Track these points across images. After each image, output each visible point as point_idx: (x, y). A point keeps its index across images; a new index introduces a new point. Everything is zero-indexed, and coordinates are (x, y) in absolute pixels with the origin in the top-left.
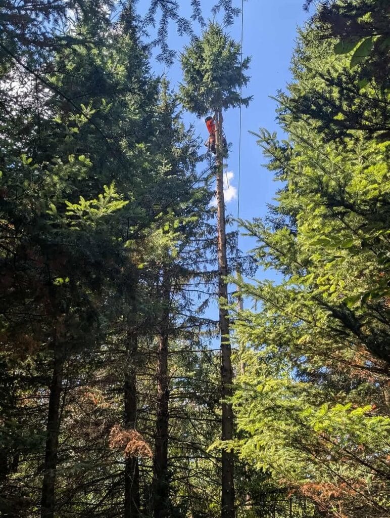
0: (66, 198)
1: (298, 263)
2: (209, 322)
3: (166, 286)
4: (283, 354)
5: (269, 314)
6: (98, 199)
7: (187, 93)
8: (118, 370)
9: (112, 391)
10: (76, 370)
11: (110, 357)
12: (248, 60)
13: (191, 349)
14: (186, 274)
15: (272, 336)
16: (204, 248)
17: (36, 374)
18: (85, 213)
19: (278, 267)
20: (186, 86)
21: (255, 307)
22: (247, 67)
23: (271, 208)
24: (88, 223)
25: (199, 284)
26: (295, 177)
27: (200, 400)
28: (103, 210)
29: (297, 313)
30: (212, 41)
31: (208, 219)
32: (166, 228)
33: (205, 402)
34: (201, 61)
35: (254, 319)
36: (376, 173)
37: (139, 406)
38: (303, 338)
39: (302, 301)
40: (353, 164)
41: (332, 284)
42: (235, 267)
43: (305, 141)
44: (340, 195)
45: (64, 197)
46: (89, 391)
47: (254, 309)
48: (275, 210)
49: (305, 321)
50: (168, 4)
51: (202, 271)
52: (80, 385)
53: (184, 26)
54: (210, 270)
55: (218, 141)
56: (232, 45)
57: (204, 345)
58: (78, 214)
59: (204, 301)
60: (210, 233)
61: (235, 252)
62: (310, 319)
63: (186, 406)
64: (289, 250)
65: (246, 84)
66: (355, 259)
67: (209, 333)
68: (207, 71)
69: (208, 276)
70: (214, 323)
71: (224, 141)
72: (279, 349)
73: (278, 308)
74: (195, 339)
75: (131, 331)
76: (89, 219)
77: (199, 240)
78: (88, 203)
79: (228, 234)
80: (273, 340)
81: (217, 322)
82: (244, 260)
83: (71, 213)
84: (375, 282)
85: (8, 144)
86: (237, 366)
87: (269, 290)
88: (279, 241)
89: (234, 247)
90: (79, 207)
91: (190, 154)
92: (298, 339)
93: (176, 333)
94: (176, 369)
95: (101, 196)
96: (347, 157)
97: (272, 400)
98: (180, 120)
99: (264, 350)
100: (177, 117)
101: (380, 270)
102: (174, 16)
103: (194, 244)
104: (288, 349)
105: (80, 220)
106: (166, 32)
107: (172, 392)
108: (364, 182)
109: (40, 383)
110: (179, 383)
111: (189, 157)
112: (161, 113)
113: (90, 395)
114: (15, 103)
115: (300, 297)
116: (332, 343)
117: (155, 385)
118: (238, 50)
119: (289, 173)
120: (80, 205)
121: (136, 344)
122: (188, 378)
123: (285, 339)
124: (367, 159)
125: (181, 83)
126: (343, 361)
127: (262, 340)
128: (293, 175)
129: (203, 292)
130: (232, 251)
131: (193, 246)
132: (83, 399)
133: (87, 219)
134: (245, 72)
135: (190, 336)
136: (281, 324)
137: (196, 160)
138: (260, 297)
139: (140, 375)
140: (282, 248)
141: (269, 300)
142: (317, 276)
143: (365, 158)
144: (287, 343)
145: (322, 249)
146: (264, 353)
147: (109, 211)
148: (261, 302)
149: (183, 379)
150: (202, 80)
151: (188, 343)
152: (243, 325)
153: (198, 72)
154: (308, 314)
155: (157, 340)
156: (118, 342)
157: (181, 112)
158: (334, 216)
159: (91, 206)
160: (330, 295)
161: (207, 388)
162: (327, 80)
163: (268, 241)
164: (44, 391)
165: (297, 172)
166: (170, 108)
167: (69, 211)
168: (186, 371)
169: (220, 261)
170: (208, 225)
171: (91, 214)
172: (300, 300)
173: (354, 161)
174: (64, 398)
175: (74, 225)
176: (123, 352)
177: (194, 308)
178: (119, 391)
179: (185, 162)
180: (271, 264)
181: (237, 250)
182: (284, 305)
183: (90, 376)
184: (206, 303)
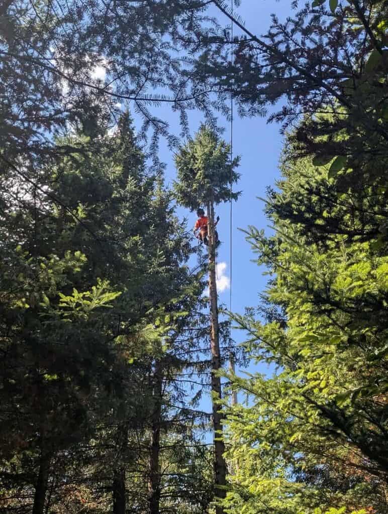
0: (60, 290)
1: (288, 356)
2: (202, 414)
3: (159, 376)
4: (276, 452)
5: (261, 409)
6: (91, 291)
7: (181, 190)
8: (107, 467)
9: (101, 489)
10: (64, 468)
11: (99, 453)
12: (237, 159)
13: (183, 444)
14: (179, 364)
15: (265, 432)
16: (197, 337)
17: (20, 472)
18: (78, 305)
19: (269, 360)
20: (180, 183)
21: (246, 402)
22: (237, 165)
23: (263, 298)
24: (80, 315)
25: (191, 374)
26: (283, 272)
27: (193, 499)
28: (96, 302)
29: (289, 409)
30: (203, 142)
31: (200, 309)
32: (157, 323)
33: (197, 501)
34: (194, 160)
35: (246, 414)
36: (360, 271)
37: (128, 506)
38: (295, 436)
39: (293, 397)
40: (339, 262)
41: (322, 380)
42: (228, 357)
43: (291, 239)
44: (326, 293)
45: (58, 289)
46: (76, 489)
47: (245, 404)
48: (267, 300)
49: (297, 417)
50: (159, 123)
51: (195, 361)
52: (67, 483)
53: (173, 141)
54: (203, 360)
55: (210, 234)
56: (223, 145)
57: (197, 439)
58: (71, 306)
59: (198, 392)
60: (203, 322)
61: (228, 341)
62: (302, 415)
63: (178, 505)
64: (279, 343)
65: (236, 181)
66: (344, 355)
67: (203, 426)
68: (199, 169)
69: (201, 366)
70: (208, 415)
71: (216, 233)
72: (272, 447)
73: (269, 403)
74: (188, 433)
75: (121, 424)
76: (82, 310)
77: (192, 329)
78: (81, 295)
79: (221, 324)
80: (265, 437)
81: (210, 414)
82: (238, 349)
83: (64, 305)
84: (364, 378)
85: (6, 238)
86: (231, 462)
87: (260, 385)
88: (269, 334)
89: (227, 336)
90: (72, 299)
91: (184, 246)
92: (290, 435)
93: (167, 426)
94: (167, 466)
95: (94, 288)
96: (332, 254)
97: (264, 502)
98: (173, 214)
99: (257, 447)
100: (171, 211)
101: (369, 367)
102: (165, 133)
103: (187, 333)
104: (281, 446)
105: (73, 312)
106: (157, 147)
107: (163, 491)
108: (349, 279)
109: (25, 481)
110: (170, 481)
111: (183, 249)
112: (156, 208)
113: (77, 494)
114: (15, 199)
115: (291, 393)
116: (325, 441)
117: (145, 483)
118: (229, 150)
119: (278, 268)
120: (74, 297)
121: (126, 439)
122: (180, 474)
123: (278, 436)
124: (352, 256)
125: (174, 180)
126: (337, 459)
127: (254, 437)
128: (281, 269)
129: (196, 383)
130: (225, 341)
131: (186, 335)
132: (69, 498)
133: (80, 310)
134: (236, 170)
135: (182, 429)
136: (273, 420)
137: (190, 251)
138: (251, 391)
139: (130, 472)
140: (272, 341)
141: (260, 395)
142: (306, 372)
143: (350, 255)
144: (279, 440)
145: (311, 345)
146: (257, 450)
147: (101, 303)
148: (252, 397)
149: (174, 476)
150: (194, 178)
151: (180, 437)
152: (235, 420)
153: (192, 170)
154: (300, 409)
155: (148, 434)
156: (108, 436)
157: (175, 206)
158: (321, 312)
159: (84, 298)
160: (321, 390)
161: (201, 486)
162: (307, 189)
163: (258, 335)
164: (29, 490)
165: (285, 267)
166: (164, 202)
167: (62, 302)
168: (179, 467)
169: (213, 350)
170: (201, 315)
171: (83, 305)
172: (292, 395)
173: (339, 258)
174: (49, 497)
175: (66, 317)
176: (113, 447)
177: (188, 400)
178: (108, 489)
179: (178, 253)
180: (262, 358)
181: (230, 339)
182: (275, 401)
183: (78, 474)
184: (199, 394)
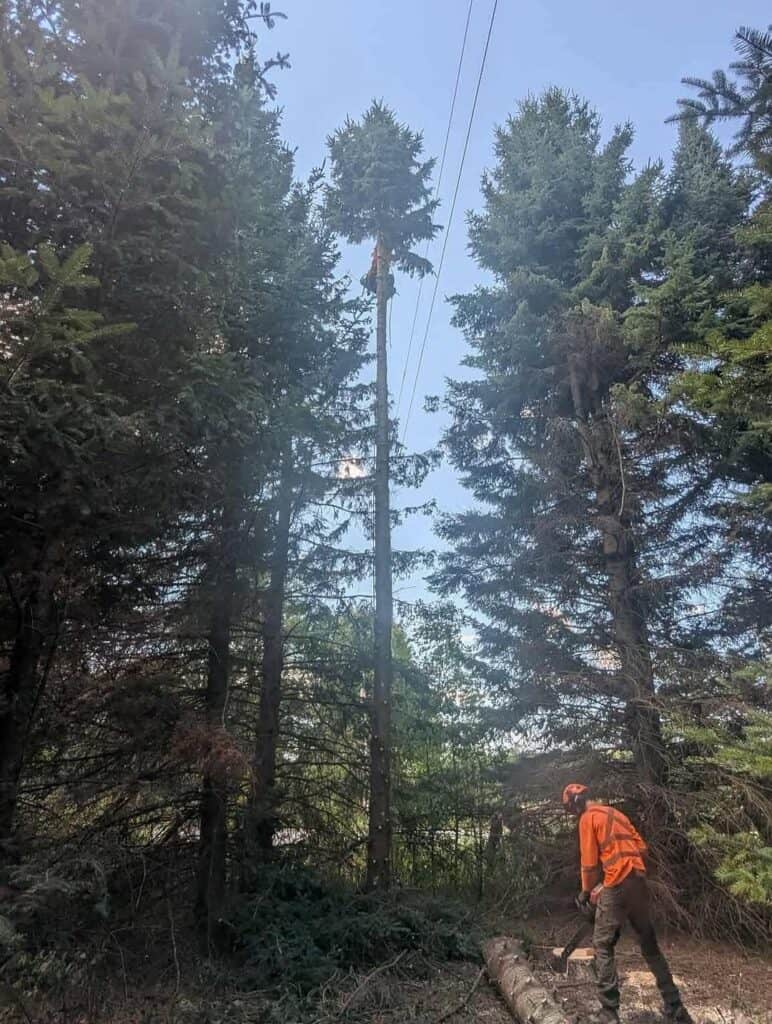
2: (347, 556)
25: (337, 495)
51: (343, 475)
54: (355, 476)
69: (352, 485)
82: (408, 461)
122: (314, 639)
129: (342, 508)
177: (327, 532)
184: (345, 526)
